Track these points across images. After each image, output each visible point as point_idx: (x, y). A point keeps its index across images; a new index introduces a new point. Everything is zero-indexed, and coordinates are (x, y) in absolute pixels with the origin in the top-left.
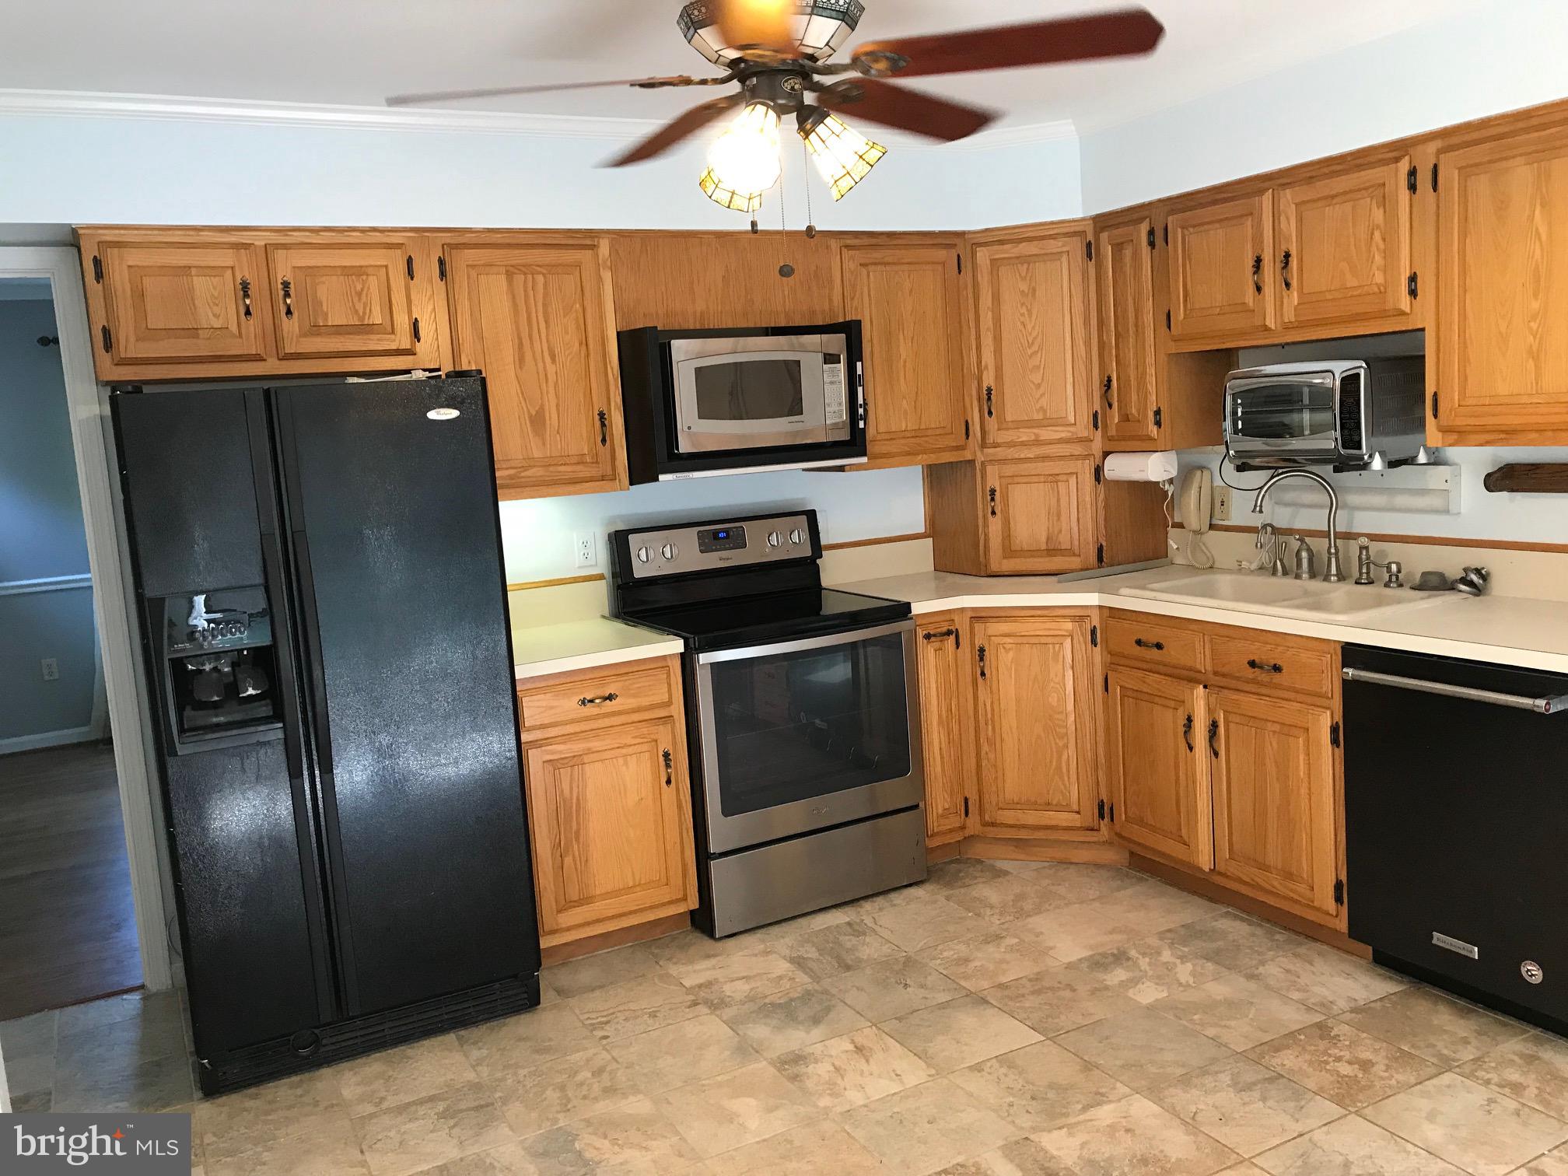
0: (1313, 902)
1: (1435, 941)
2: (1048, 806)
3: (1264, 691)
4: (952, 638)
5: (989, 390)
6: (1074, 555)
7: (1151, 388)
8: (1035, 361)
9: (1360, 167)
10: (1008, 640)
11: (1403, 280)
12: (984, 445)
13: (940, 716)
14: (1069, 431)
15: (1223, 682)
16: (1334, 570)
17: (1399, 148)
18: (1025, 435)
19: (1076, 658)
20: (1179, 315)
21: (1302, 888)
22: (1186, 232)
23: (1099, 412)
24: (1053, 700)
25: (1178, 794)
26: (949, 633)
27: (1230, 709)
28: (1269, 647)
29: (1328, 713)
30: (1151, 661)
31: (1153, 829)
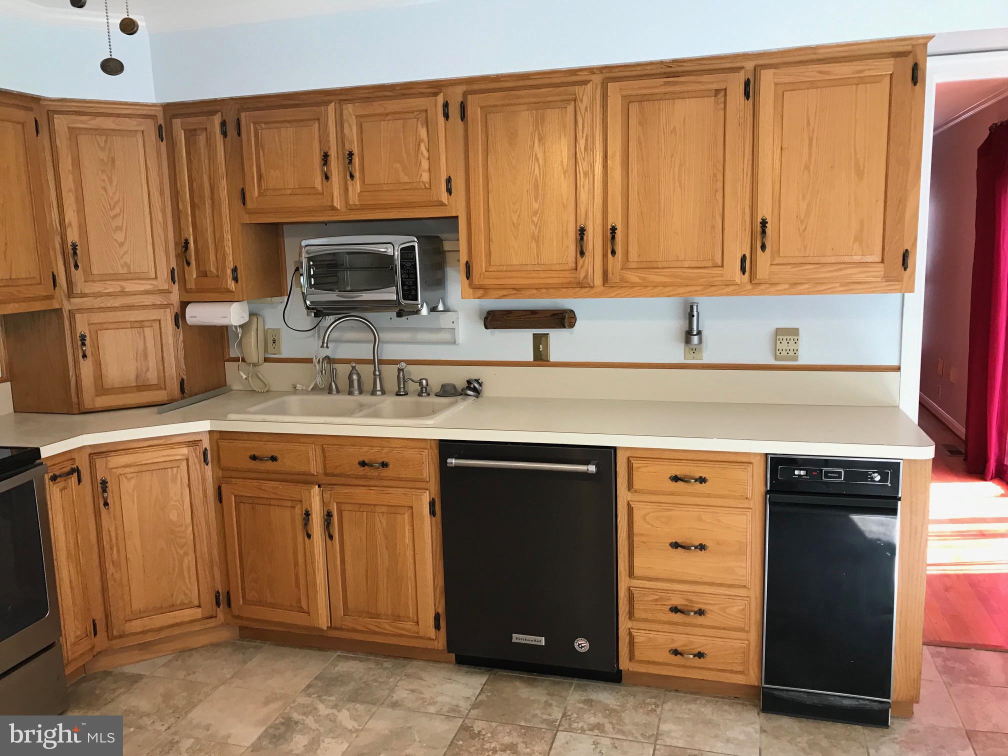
0: (418, 633)
1: (514, 640)
2: (172, 608)
3: (372, 483)
4: (75, 474)
5: (74, 247)
6: (161, 389)
7: (229, 250)
8: (118, 222)
9: (404, 96)
10: (128, 470)
11: (443, 181)
12: (70, 294)
13: (68, 550)
14: (150, 284)
15: (334, 480)
16: (378, 388)
17: (435, 87)
18: (112, 287)
19: (192, 477)
20: (254, 192)
21: (409, 625)
22: (258, 127)
23: (175, 268)
24: (173, 516)
25: (297, 576)
26: (72, 471)
27: (341, 501)
28: (376, 449)
29: (428, 492)
30: (268, 472)
31: (273, 606)
